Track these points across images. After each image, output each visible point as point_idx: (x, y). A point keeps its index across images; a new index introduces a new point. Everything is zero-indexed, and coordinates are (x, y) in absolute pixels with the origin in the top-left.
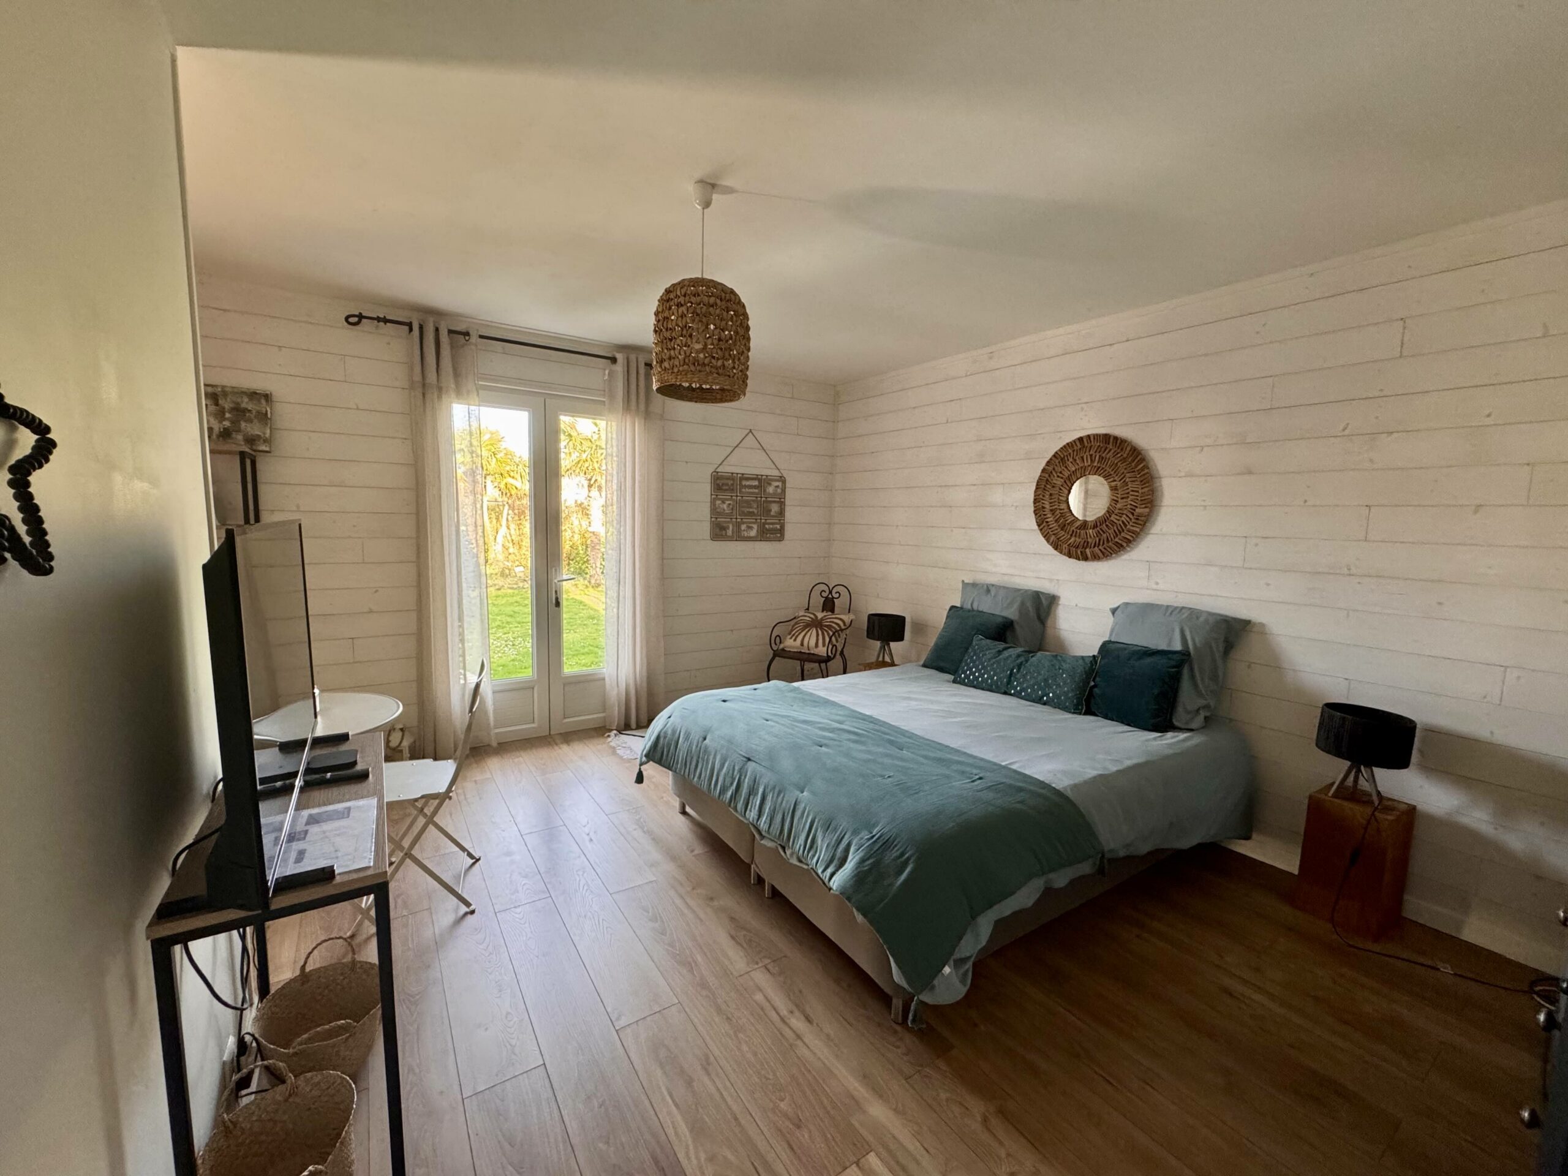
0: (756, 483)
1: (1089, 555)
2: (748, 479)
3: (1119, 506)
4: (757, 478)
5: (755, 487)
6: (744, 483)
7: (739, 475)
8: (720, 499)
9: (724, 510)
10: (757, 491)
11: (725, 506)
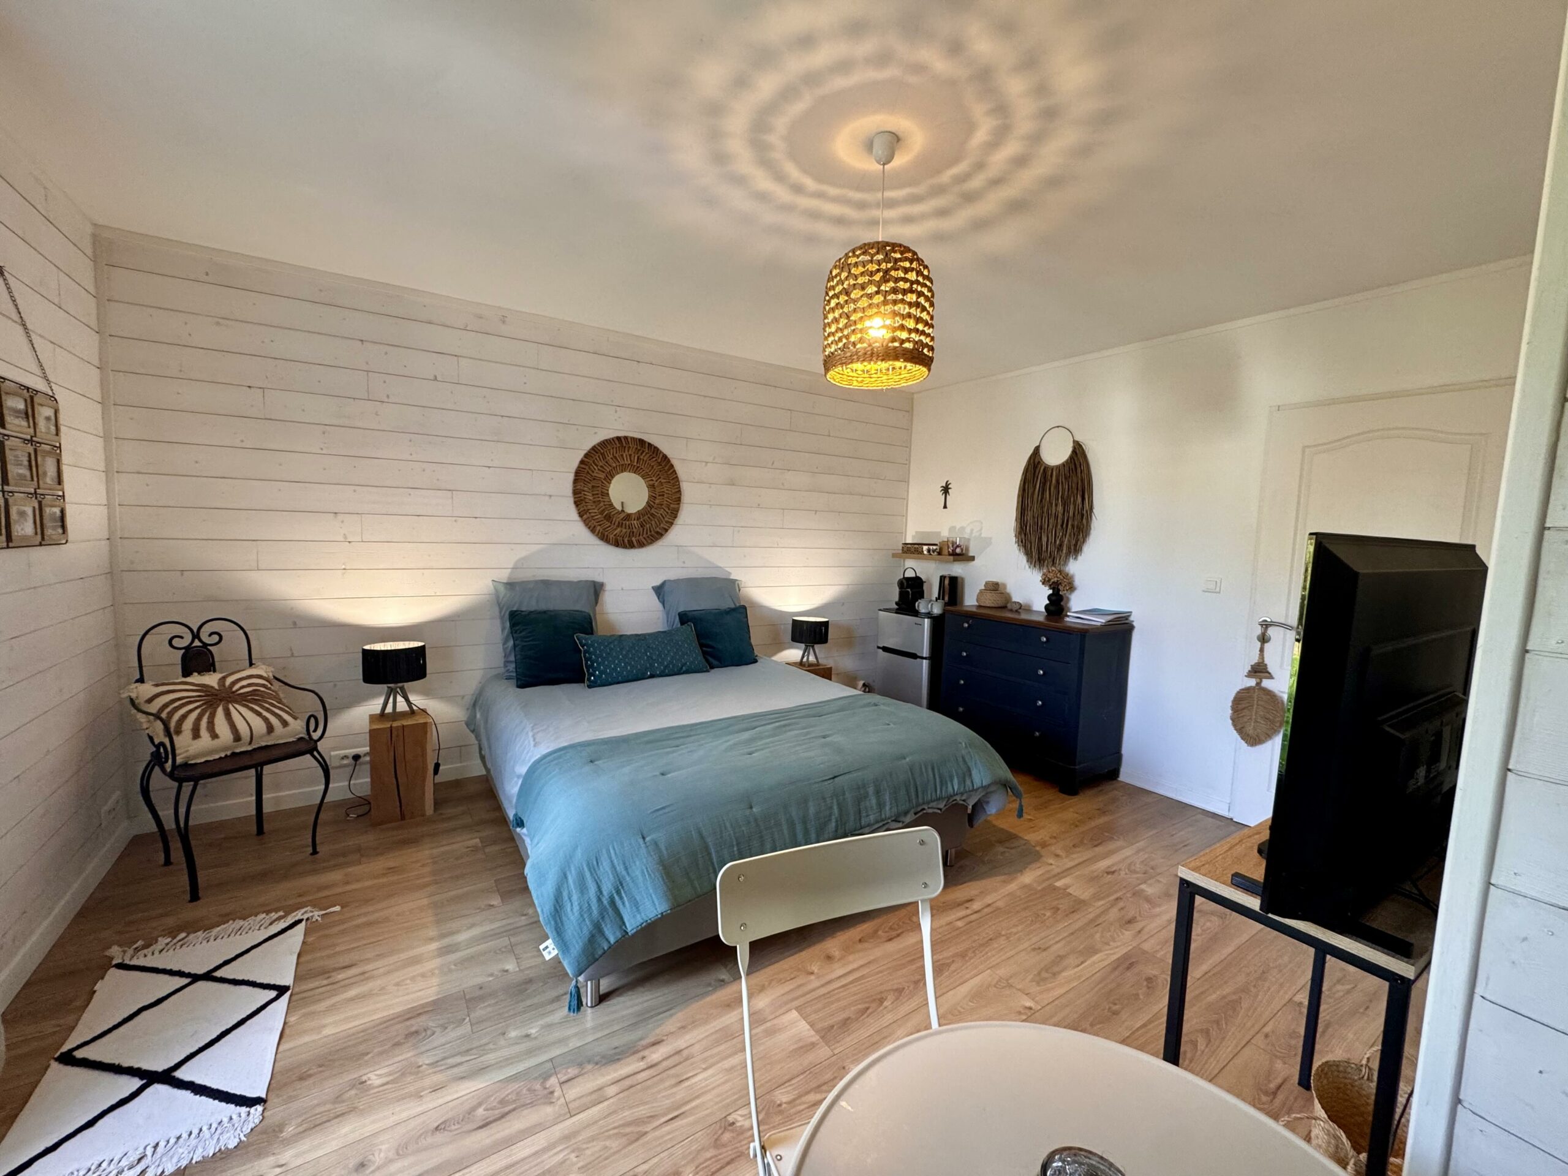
1: (635, 543)
3: (657, 501)
6: (8, 402)
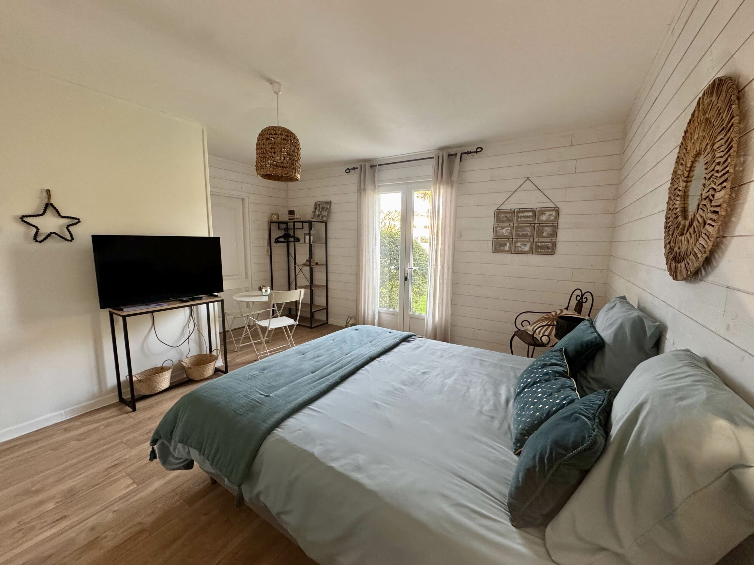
0: (531, 214)
2: (523, 212)
4: (533, 211)
5: (529, 217)
6: (520, 215)
7: (516, 210)
8: (500, 227)
9: (503, 233)
10: (531, 219)
11: (504, 231)
